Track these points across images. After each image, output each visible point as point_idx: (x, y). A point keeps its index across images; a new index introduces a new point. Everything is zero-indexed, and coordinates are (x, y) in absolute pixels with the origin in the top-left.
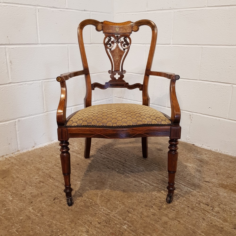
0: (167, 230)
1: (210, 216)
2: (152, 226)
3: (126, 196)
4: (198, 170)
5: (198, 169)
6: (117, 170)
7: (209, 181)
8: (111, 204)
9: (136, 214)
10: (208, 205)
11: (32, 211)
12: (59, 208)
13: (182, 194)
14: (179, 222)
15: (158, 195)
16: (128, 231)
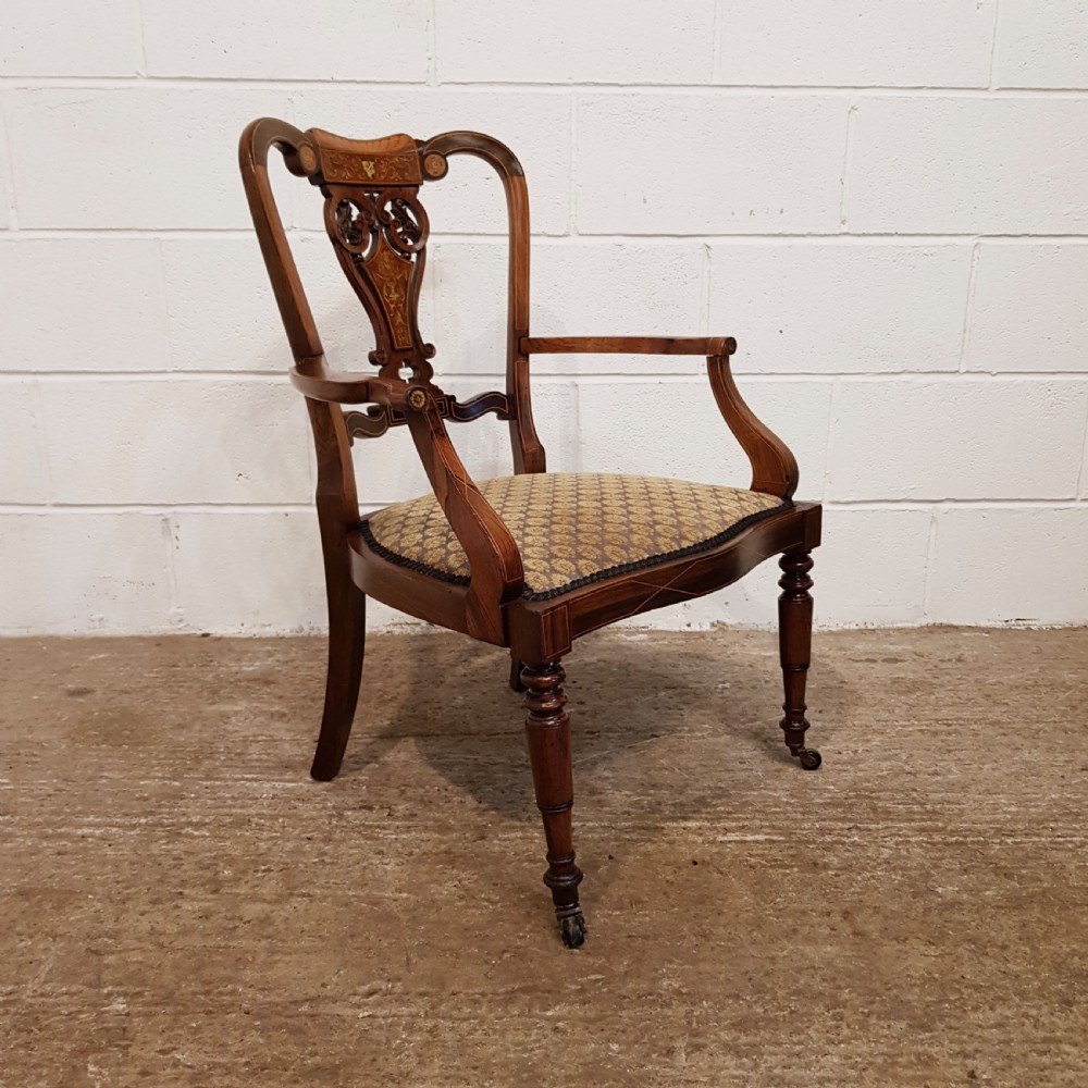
0: (283, 941)
1: (394, 836)
2: (221, 953)
3: (47, 907)
4: (272, 714)
5: (273, 709)
9: (132, 947)
10: (370, 808)
13: (264, 811)
14: (309, 896)
15: (178, 848)
16: (139, 1014)
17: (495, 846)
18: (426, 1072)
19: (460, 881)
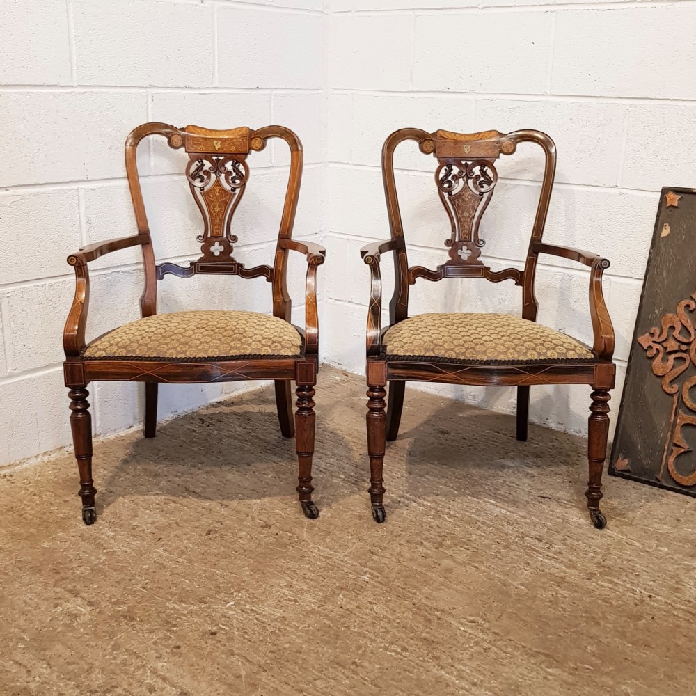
0: (450, 582)
1: (542, 559)
2: (420, 575)
3: (366, 526)
6: (343, 476)
7: (550, 497)
8: (332, 539)
9: (387, 557)
10: (540, 541)
11: (166, 554)
12: (222, 549)
13: (487, 521)
14: (478, 568)
15: (436, 522)
16: (372, 585)
17: (591, 585)
18: (469, 664)
19: (557, 594)
